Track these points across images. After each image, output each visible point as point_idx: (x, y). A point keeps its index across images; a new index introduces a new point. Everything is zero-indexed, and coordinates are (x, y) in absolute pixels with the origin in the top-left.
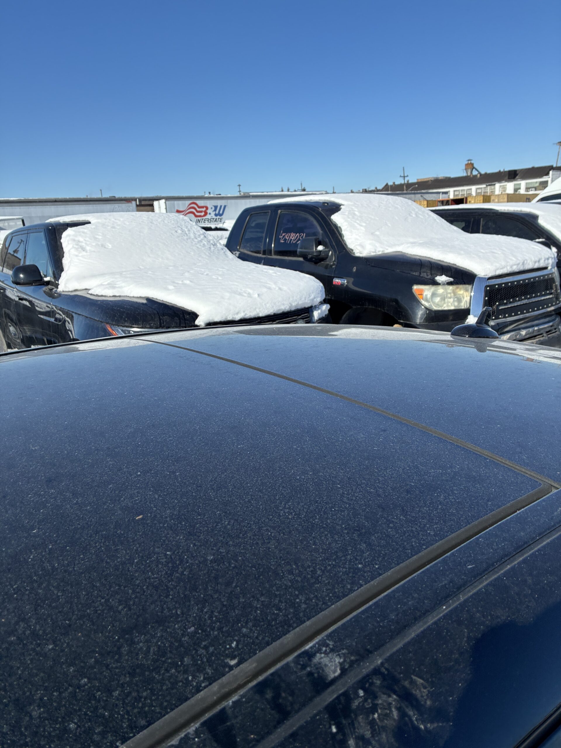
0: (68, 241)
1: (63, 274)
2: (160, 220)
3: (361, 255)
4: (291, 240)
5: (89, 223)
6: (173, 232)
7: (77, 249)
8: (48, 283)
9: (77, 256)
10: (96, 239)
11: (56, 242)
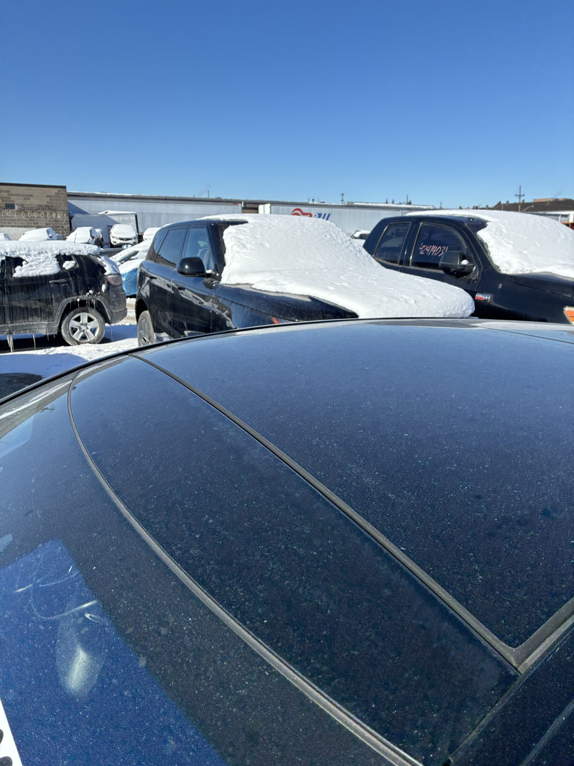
0: (231, 238)
1: (226, 269)
2: (310, 224)
3: (508, 273)
4: (432, 252)
5: (247, 222)
6: (323, 236)
7: (239, 246)
8: (209, 275)
9: (239, 252)
10: (255, 237)
11: (219, 238)
